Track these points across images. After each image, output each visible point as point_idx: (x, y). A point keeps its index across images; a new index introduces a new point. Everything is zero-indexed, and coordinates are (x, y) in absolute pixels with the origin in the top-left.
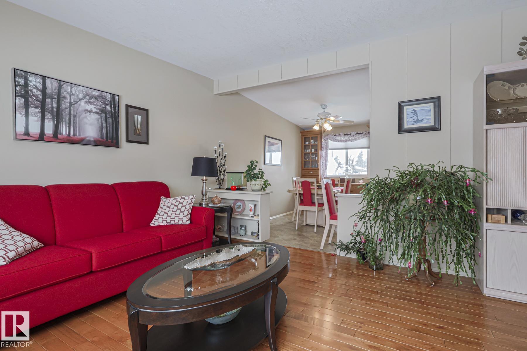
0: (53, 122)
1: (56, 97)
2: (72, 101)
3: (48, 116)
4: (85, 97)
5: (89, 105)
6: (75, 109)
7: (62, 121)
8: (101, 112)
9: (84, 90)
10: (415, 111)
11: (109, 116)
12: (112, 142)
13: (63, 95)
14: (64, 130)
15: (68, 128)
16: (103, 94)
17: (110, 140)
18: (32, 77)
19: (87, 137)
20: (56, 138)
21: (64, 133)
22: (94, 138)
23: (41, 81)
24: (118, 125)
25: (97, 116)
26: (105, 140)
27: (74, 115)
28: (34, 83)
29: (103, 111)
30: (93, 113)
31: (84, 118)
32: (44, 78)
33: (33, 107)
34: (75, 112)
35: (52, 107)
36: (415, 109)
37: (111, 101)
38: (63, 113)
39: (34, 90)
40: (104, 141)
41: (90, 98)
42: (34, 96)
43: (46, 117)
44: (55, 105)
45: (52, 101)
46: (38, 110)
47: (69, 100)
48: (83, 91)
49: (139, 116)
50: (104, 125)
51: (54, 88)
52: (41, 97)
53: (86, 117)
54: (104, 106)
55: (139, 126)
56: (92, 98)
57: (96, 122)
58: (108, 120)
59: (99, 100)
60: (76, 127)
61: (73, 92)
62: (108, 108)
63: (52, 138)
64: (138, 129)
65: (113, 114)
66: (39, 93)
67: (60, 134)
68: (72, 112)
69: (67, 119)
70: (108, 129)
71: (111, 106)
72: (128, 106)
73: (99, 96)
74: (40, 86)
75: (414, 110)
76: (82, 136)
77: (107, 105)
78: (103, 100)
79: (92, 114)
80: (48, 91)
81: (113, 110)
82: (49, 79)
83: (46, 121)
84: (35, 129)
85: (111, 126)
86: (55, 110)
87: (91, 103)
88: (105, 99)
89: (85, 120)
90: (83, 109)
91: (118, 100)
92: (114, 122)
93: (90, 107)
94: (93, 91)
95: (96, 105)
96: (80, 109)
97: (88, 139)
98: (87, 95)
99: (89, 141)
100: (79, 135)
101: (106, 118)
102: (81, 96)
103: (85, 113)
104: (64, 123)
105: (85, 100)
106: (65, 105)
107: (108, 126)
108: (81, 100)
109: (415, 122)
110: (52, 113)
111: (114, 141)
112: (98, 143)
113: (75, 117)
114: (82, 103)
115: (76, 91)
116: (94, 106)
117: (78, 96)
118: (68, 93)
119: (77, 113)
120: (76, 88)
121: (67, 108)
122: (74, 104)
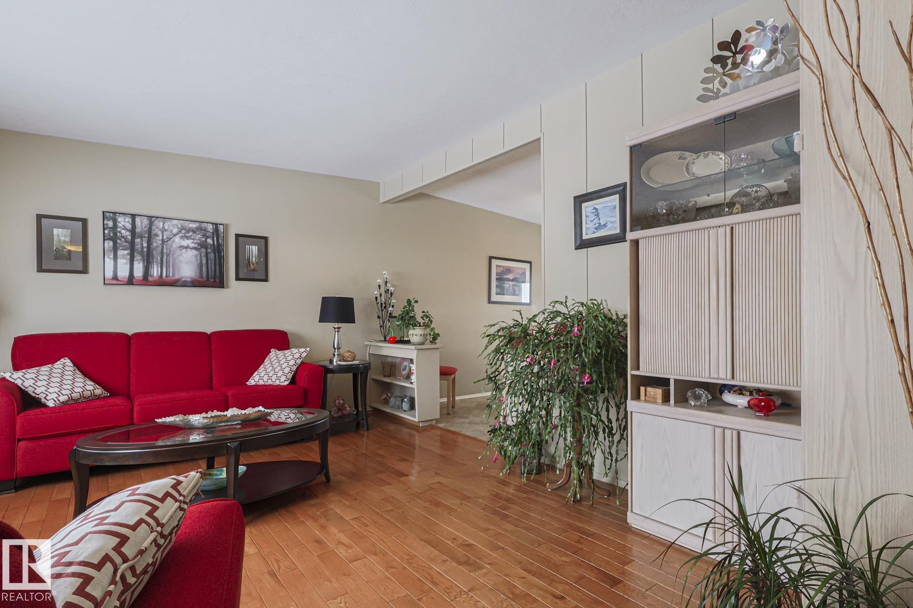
0: (143, 263)
1: (147, 235)
2: (165, 238)
3: (138, 257)
4: (180, 232)
5: (185, 240)
6: (168, 247)
7: (153, 262)
8: (199, 247)
9: (179, 224)
10: (597, 210)
11: (210, 251)
12: (215, 281)
13: (154, 232)
14: (155, 272)
15: (159, 269)
16: (203, 226)
17: (212, 279)
18: (121, 217)
19: (182, 278)
20: (146, 281)
21: (155, 275)
22: (191, 278)
23: (131, 220)
24: (222, 260)
25: (195, 252)
26: (205, 280)
27: (167, 253)
28: (123, 223)
29: (203, 245)
30: (191, 248)
31: (178, 256)
32: (133, 216)
33: (121, 250)
34: (168, 250)
35: (142, 248)
36: (597, 207)
37: (213, 233)
38: (155, 253)
39: (123, 231)
40: (204, 281)
41: (185, 232)
42: (122, 236)
43: (135, 259)
44: (145, 245)
45: (142, 241)
46: (126, 252)
47: (161, 237)
48: (177, 225)
49: (253, 247)
50: (204, 261)
51: (144, 227)
52: (130, 238)
53: (181, 255)
54: (204, 239)
55: (254, 259)
56: (188, 232)
57: (194, 260)
58: (209, 255)
59: (198, 233)
60: (169, 267)
61: (166, 228)
62: (210, 241)
63: (142, 280)
64: (253, 264)
65: (216, 248)
66: (128, 233)
67: (151, 276)
68: (165, 251)
69: (159, 258)
70: (209, 266)
71: (213, 238)
72: (238, 236)
73: (197, 228)
74: (129, 226)
75: (595, 208)
76: (177, 277)
77: (207, 237)
78: (203, 232)
79: (189, 250)
80: (138, 230)
81: (216, 243)
82: (139, 217)
83: (135, 263)
84: (123, 273)
85: (213, 262)
86: (145, 249)
87: (188, 238)
88: (205, 230)
89: (180, 258)
90: (178, 245)
91: (222, 230)
92: (217, 257)
93: (186, 243)
94: (190, 223)
95: (193, 239)
96: (174, 246)
97: (183, 279)
98: (183, 228)
99: (185, 281)
100: (173, 276)
101: (207, 253)
102: (175, 231)
103: (181, 250)
104: (155, 263)
105: (180, 235)
106: (157, 242)
107: (209, 262)
108: (175, 235)
109: (596, 228)
110: (141, 253)
111: (217, 280)
112: (195, 284)
113: (168, 255)
114: (177, 239)
115: (169, 226)
116: (192, 241)
117: (171, 231)
118: (160, 230)
119: (170, 251)
120: (169, 223)
121: (159, 247)
122: (167, 241)
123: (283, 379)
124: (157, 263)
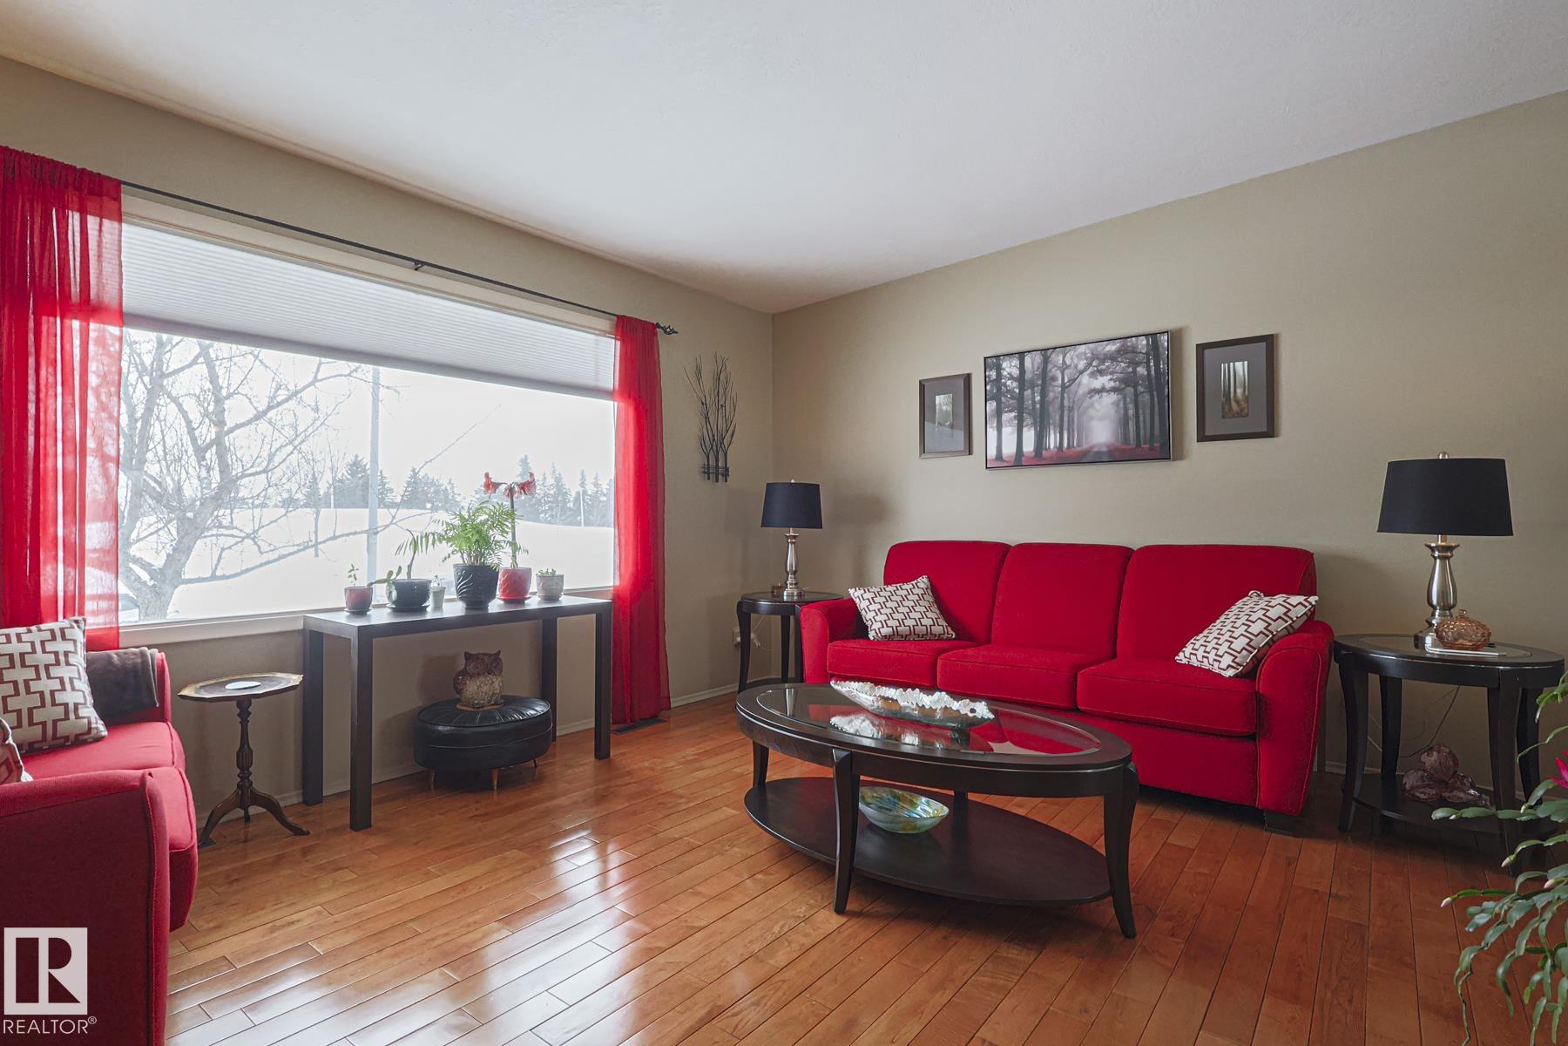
0: (1035, 429)
1: (1039, 382)
2: (1066, 381)
3: (1028, 420)
4: (1090, 364)
5: (1099, 377)
6: (1071, 395)
7: (1049, 424)
8: (1123, 386)
9: (1087, 351)
11: (1142, 390)
12: (1152, 448)
13: (1050, 374)
14: (1052, 441)
15: (1058, 435)
16: (1129, 344)
17: (1145, 443)
18: (1006, 361)
19: (1091, 448)
20: (1041, 459)
21: (1052, 447)
22: (1108, 446)
23: (1018, 363)
24: (1166, 404)
25: (1114, 397)
26: (1133, 447)
27: (1069, 407)
28: (1008, 370)
29: (1128, 381)
30: (1108, 391)
31: (1088, 408)
32: (1021, 355)
33: (1006, 412)
34: (1071, 400)
35: (1034, 402)
37: (1147, 354)
38: (1051, 409)
39: (1009, 383)
40: (1131, 449)
41: (1099, 363)
42: (1008, 391)
43: (1025, 423)
44: (1038, 398)
45: (1033, 393)
46: (1013, 414)
47: (1060, 382)
48: (1085, 354)
49: (1239, 365)
50: (1131, 412)
51: (1036, 368)
52: (1017, 391)
53: (1092, 405)
54: (1131, 370)
55: (1239, 391)
56: (1103, 361)
57: (1112, 411)
58: (1140, 399)
59: (1119, 359)
60: (1073, 430)
61: (1068, 363)
62: (1141, 370)
63: (1033, 458)
64: (1237, 402)
65: (1154, 381)
66: (1015, 384)
67: (1046, 449)
68: (1066, 403)
69: (1058, 417)
70: (1141, 419)
71: (1148, 363)
72: (1201, 348)
73: (1118, 351)
74: (1016, 372)
76: (1085, 446)
77: (1138, 364)
78: (1129, 355)
79: (1104, 394)
80: (1028, 376)
81: (1153, 373)
82: (1029, 355)
83: (1025, 430)
84: (1009, 449)
85: (1148, 412)
86: (1038, 406)
87: (1101, 373)
88: (1134, 352)
89: (1091, 412)
90: (1086, 390)
91: (1166, 344)
92: (1156, 399)
93: (1104, 381)
94: (1107, 345)
95: (1112, 373)
96: (1081, 391)
97: (1096, 449)
98: (1095, 357)
99: (1098, 453)
100: (1079, 445)
101: (1136, 395)
102: (1082, 365)
103: (1091, 398)
104: (1052, 427)
105: (1089, 371)
106: (1054, 391)
107: (1141, 411)
108: (1081, 372)
110: (1032, 414)
111: (1156, 445)
112: (1116, 455)
113: (1071, 409)
114: (1085, 379)
115: (1072, 359)
116: (1109, 377)
117: (1076, 366)
118: (1059, 368)
119: (1074, 402)
120: (1072, 353)
121: (1057, 398)
122: (1070, 385)
123: (1227, 660)
124: (1055, 427)
